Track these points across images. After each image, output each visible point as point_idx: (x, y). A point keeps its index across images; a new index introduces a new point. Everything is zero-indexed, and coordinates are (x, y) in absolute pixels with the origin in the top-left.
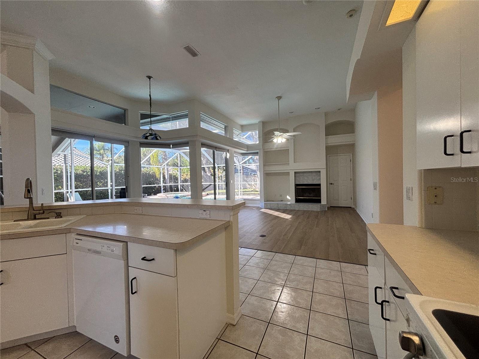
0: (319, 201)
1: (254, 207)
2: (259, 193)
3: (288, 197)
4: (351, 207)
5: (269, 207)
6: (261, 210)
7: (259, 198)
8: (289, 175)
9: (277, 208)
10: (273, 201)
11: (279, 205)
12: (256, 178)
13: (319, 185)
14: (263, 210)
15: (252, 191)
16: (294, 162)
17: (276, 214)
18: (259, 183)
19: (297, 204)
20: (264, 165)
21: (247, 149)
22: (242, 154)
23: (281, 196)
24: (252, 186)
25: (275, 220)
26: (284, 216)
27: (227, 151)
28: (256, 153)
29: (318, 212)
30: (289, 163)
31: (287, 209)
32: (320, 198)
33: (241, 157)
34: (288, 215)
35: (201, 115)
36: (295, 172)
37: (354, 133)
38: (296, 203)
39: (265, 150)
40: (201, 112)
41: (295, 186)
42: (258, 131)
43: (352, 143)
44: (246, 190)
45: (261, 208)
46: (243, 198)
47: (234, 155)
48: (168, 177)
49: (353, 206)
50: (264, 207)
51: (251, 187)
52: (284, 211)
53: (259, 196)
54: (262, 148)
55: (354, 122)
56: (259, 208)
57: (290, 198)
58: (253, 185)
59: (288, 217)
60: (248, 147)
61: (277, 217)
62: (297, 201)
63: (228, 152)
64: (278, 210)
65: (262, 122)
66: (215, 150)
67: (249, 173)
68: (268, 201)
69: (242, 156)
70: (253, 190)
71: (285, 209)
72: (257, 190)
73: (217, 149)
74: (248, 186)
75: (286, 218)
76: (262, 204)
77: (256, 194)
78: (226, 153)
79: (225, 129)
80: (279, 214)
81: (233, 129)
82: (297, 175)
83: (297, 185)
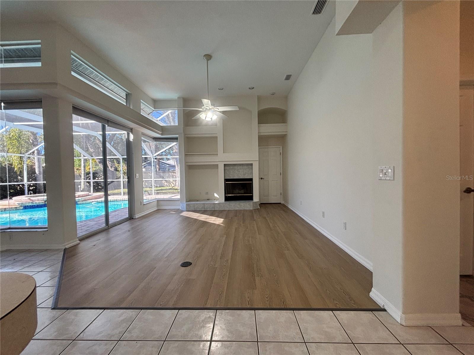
0: (251, 198)
1: (172, 210)
2: (179, 191)
3: (216, 195)
4: (280, 203)
5: (192, 209)
6: (182, 214)
7: (178, 197)
8: (218, 168)
9: (203, 210)
10: (197, 201)
11: (206, 206)
12: (175, 174)
13: (251, 180)
14: (185, 214)
15: (170, 189)
16: (224, 153)
17: (203, 217)
18: (179, 179)
19: (228, 202)
20: (186, 155)
21: (162, 132)
22: (155, 139)
23: (207, 193)
24: (171, 184)
25: (202, 228)
26: (214, 221)
27: (130, 130)
28: (175, 139)
29: (251, 211)
30: (218, 153)
31: (215, 210)
32: (252, 195)
33: (153, 144)
34: (219, 219)
35: (72, 56)
36: (224, 164)
37: (286, 123)
38: (226, 202)
39: (186, 136)
40: (72, 52)
41: (225, 180)
42: (177, 110)
43: (283, 133)
44: (163, 188)
45: (182, 211)
46: (156, 199)
47: (142, 138)
48: (39, 171)
49: (282, 202)
50: (185, 209)
51: (169, 185)
52: (213, 213)
53: (179, 194)
54: (182, 132)
55: (286, 111)
56: (179, 211)
57: (219, 196)
58: (172, 182)
59: (219, 221)
60: (163, 129)
61: (204, 223)
62: (227, 199)
63: (132, 132)
64: (204, 212)
65: (183, 98)
66: (106, 126)
67: (167, 169)
68: (190, 201)
69: (155, 141)
70: (171, 187)
71: (213, 210)
72: (176, 187)
73: (109, 124)
74: (166, 184)
75: (217, 223)
76: (182, 206)
77: (175, 192)
78: (128, 134)
79: (126, 99)
80: (206, 218)
81: (141, 102)
82: (227, 168)
83: (226, 180)
